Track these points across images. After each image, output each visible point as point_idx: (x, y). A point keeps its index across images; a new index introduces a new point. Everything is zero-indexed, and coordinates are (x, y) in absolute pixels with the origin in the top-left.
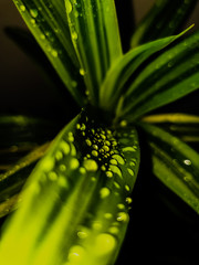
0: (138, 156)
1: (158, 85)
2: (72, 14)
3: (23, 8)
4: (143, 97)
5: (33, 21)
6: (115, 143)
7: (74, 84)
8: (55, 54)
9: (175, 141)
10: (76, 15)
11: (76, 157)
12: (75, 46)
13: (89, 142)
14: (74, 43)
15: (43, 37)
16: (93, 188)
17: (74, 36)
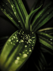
0: (36, 39)
1: (39, 21)
2: (13, 8)
3: (2, 9)
4: (36, 25)
5: (5, 12)
6: (30, 37)
7: (18, 25)
8: (12, 19)
9: (47, 35)
10: (14, 8)
11: (18, 39)
12: (16, 15)
13: (22, 37)
14: (15, 15)
15: (8, 15)
16: (23, 45)
17: (15, 13)
